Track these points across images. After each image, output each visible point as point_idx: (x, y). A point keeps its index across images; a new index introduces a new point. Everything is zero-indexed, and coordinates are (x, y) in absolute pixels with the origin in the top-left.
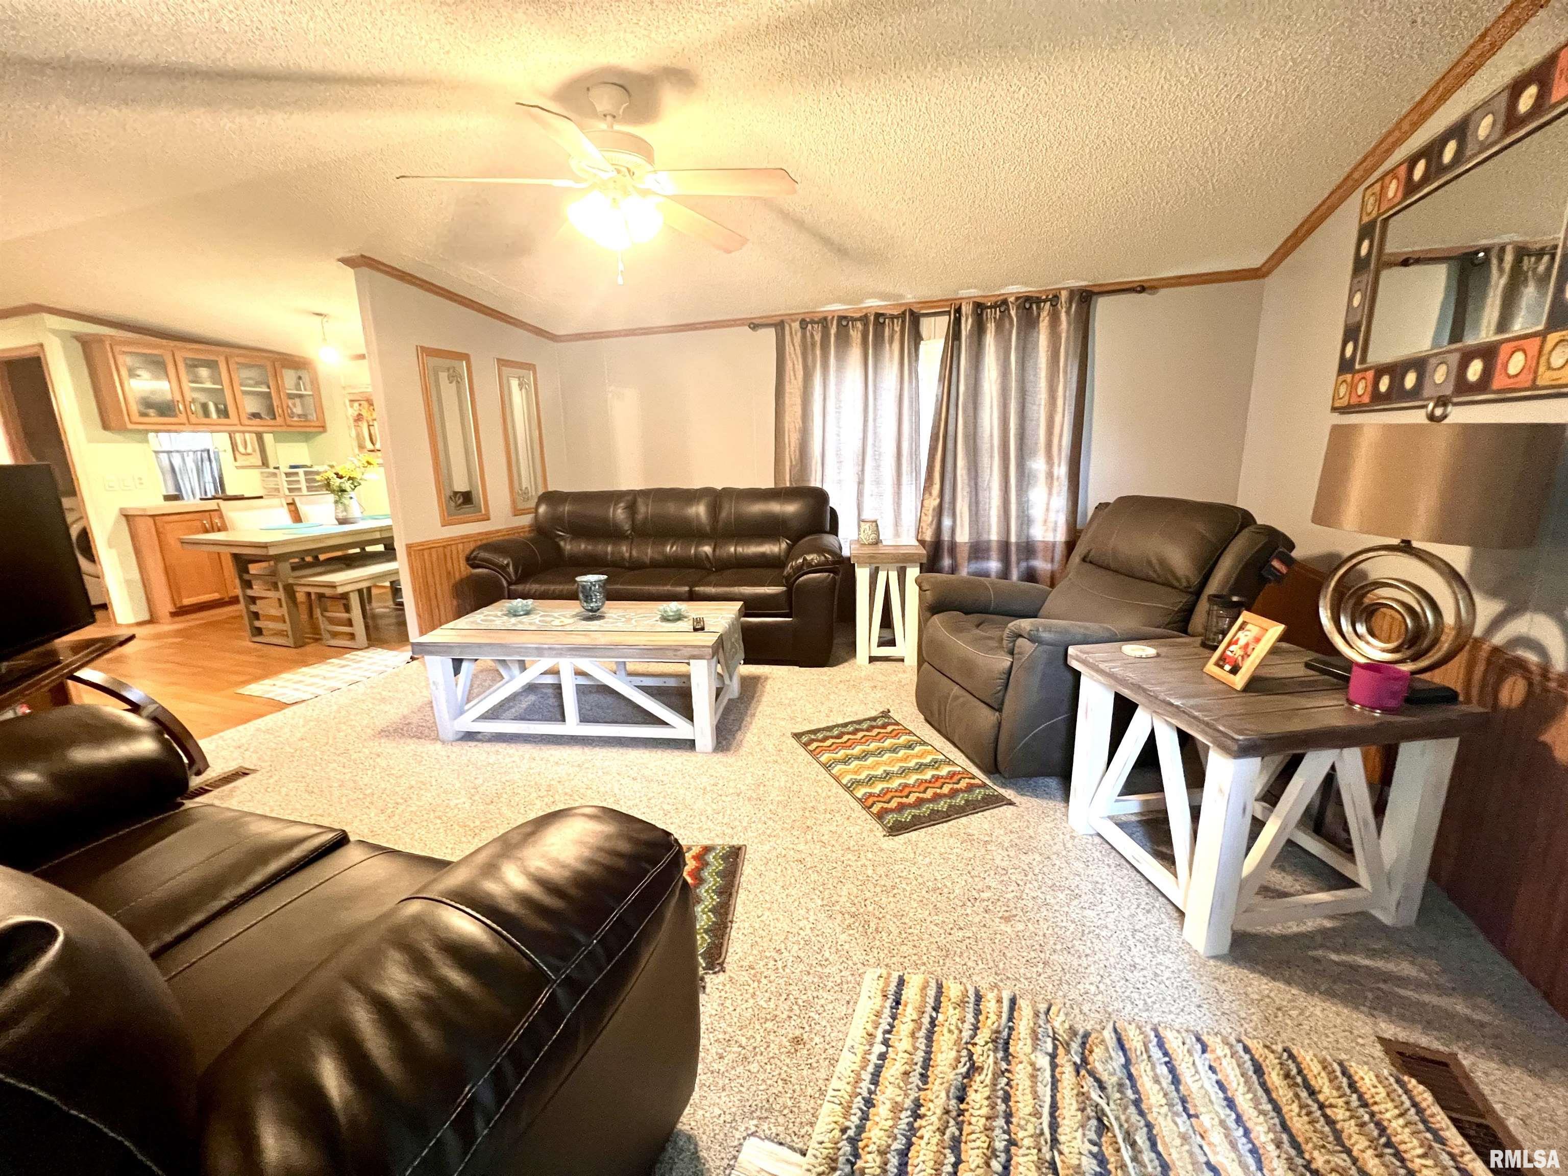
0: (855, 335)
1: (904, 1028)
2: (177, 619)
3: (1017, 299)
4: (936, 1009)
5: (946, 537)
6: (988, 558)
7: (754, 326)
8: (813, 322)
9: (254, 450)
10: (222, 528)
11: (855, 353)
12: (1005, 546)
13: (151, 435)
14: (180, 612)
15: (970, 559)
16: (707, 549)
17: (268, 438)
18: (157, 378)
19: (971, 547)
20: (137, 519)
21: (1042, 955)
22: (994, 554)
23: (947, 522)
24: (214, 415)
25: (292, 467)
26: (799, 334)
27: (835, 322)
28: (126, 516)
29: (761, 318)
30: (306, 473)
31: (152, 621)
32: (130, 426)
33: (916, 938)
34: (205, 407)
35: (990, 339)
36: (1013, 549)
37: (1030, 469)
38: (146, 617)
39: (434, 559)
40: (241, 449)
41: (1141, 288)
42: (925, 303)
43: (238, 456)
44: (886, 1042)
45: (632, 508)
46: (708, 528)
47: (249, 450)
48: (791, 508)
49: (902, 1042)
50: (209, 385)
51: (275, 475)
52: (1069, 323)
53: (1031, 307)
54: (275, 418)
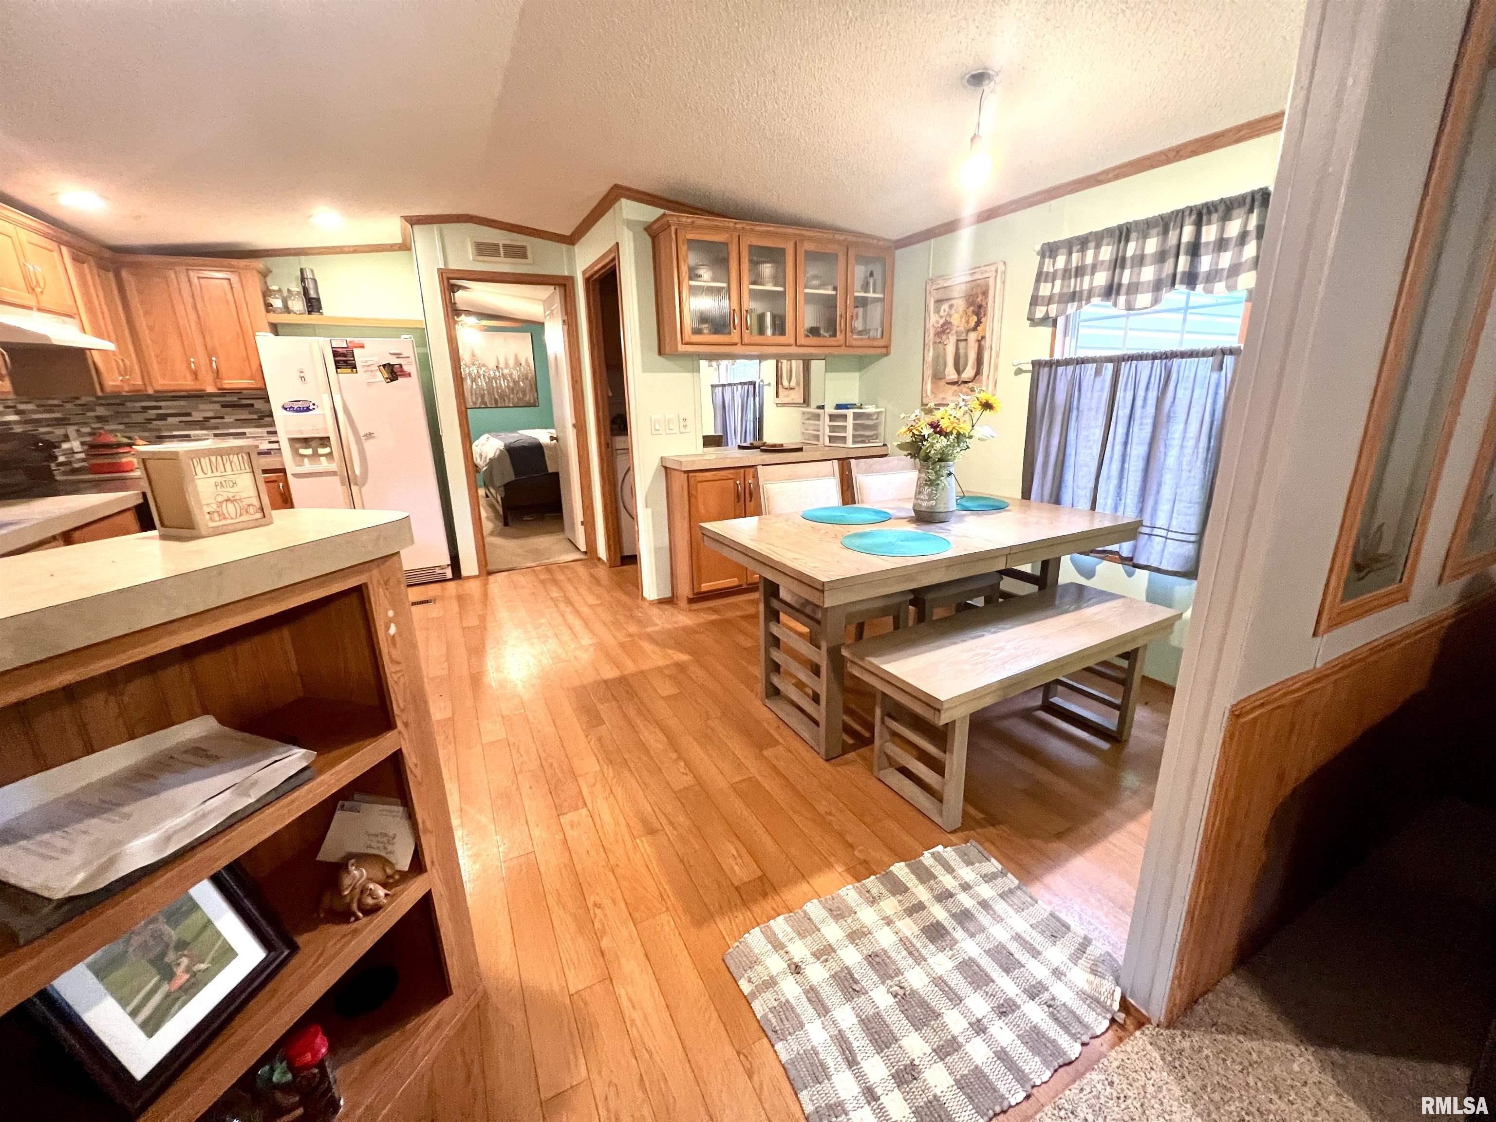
2: (695, 606)
9: (798, 384)
13: (703, 364)
14: (699, 597)
17: (817, 366)
18: (718, 277)
20: (674, 472)
24: (769, 332)
25: (839, 407)
28: (666, 468)
30: (856, 416)
31: (673, 603)
32: (681, 348)
34: (761, 318)
38: (668, 594)
40: (785, 383)
43: (781, 390)
47: (793, 384)
50: (769, 287)
51: (817, 417)
54: (834, 335)
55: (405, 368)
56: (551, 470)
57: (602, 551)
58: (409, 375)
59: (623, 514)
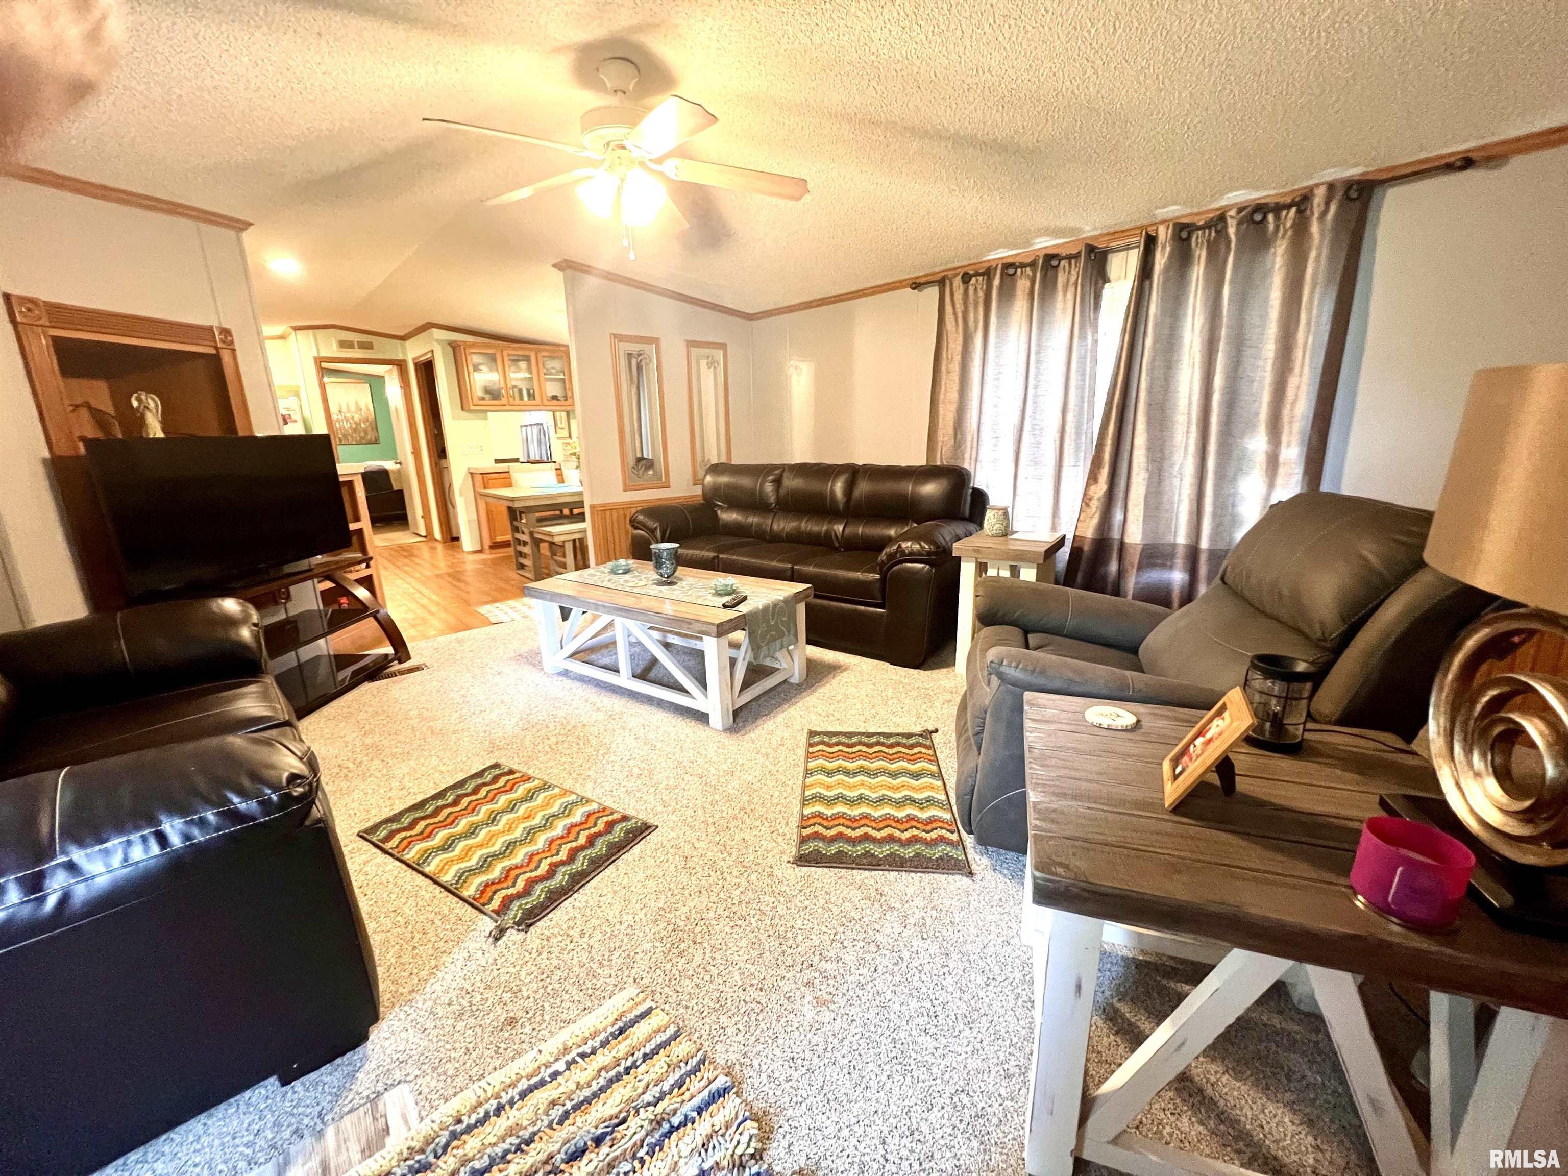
0: (1022, 284)
1: (603, 1058)
2: (494, 551)
3: (1240, 210)
4: (646, 1057)
5: (1116, 535)
6: (1171, 567)
7: (917, 285)
8: (977, 274)
10: (510, 485)
11: (1020, 305)
12: (1193, 553)
14: (495, 546)
15: (1140, 568)
16: (839, 528)
18: (491, 370)
19: (1143, 550)
20: (476, 476)
21: (816, 1060)
22: (1179, 561)
23: (1118, 516)
24: (526, 398)
26: (961, 291)
27: (999, 272)
28: (471, 473)
29: (926, 276)
31: (480, 551)
32: (472, 408)
33: (707, 978)
34: (520, 392)
35: (1198, 272)
36: (1203, 559)
37: (1244, 450)
38: (478, 548)
39: (615, 519)
41: (1467, 163)
42: (1115, 234)
44: (569, 1064)
45: (778, 482)
46: (841, 506)
48: (930, 489)
49: (584, 1072)
50: (524, 375)
52: (1322, 235)
53: (1265, 217)
54: (567, 399)
55: (293, 417)
56: (395, 488)
57: (437, 534)
58: (295, 421)
59: (450, 506)
